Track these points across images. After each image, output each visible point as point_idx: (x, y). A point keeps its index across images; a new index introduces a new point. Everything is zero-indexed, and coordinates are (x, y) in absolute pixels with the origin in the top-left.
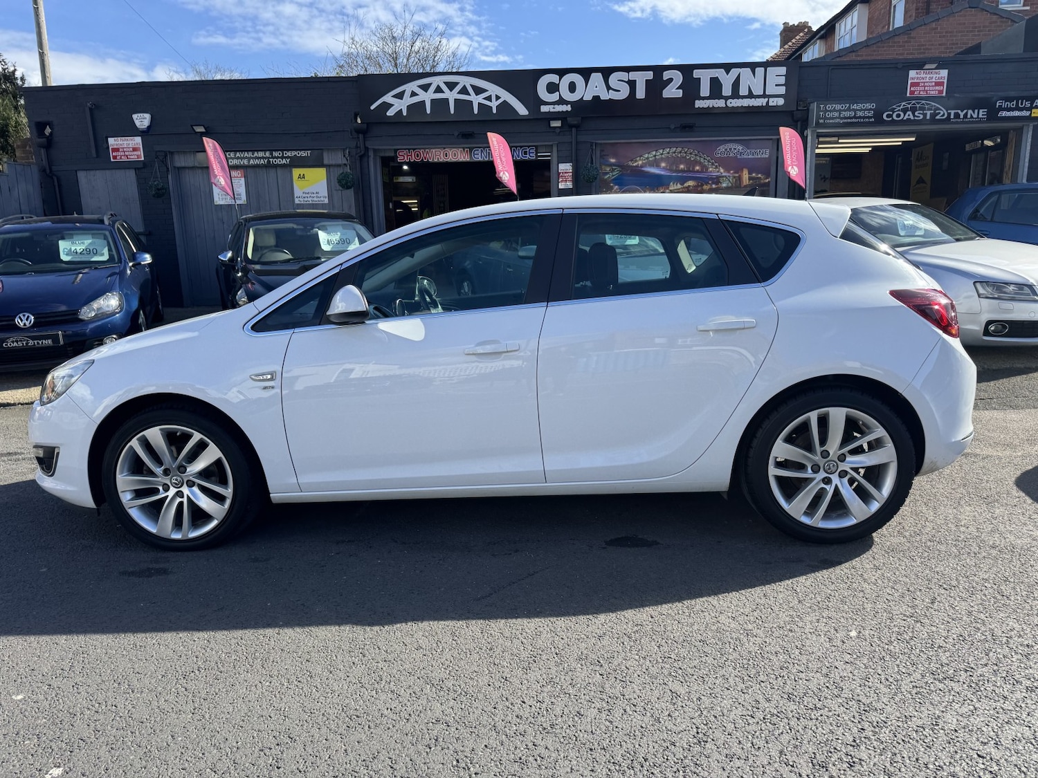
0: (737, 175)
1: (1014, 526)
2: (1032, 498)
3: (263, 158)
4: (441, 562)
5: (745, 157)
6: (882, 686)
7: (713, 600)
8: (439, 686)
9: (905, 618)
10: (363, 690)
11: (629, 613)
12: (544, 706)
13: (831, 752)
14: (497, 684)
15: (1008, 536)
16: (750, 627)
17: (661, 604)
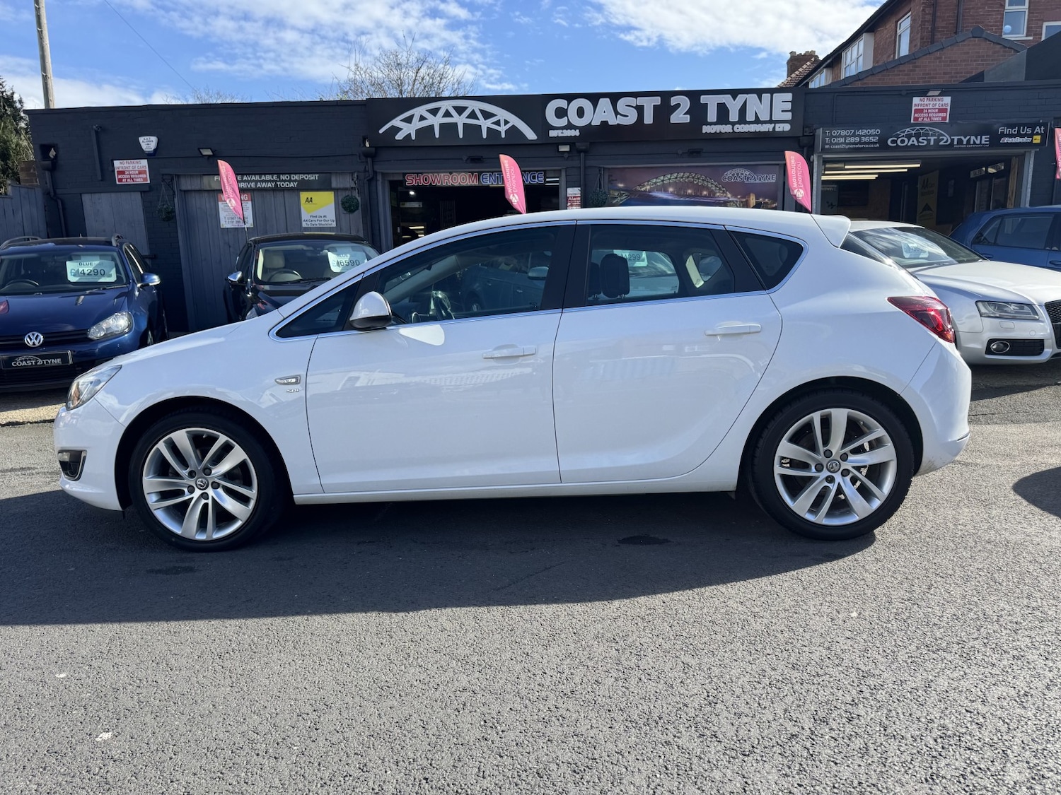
0: (744, 200)
1: (1010, 524)
2: (1028, 501)
3: (270, 181)
4: (460, 559)
5: (752, 182)
6: (880, 657)
7: (722, 588)
8: (465, 661)
9: (903, 601)
10: (391, 665)
11: (642, 600)
12: (564, 676)
13: (831, 710)
14: (519, 659)
15: (1004, 532)
16: (757, 610)
17: (673, 591)
